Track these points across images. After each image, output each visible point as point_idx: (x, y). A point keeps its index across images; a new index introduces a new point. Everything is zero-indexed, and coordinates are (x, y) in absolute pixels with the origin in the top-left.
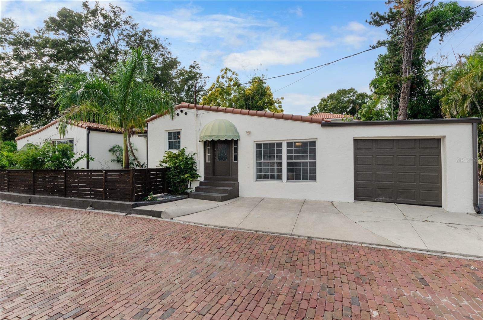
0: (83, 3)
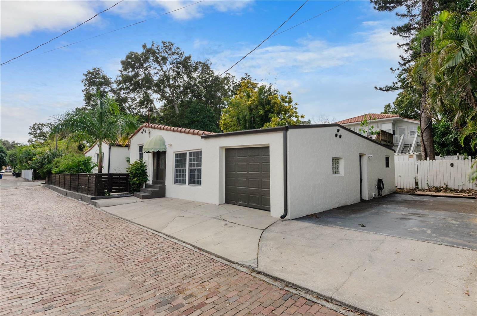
0: (143, 45)
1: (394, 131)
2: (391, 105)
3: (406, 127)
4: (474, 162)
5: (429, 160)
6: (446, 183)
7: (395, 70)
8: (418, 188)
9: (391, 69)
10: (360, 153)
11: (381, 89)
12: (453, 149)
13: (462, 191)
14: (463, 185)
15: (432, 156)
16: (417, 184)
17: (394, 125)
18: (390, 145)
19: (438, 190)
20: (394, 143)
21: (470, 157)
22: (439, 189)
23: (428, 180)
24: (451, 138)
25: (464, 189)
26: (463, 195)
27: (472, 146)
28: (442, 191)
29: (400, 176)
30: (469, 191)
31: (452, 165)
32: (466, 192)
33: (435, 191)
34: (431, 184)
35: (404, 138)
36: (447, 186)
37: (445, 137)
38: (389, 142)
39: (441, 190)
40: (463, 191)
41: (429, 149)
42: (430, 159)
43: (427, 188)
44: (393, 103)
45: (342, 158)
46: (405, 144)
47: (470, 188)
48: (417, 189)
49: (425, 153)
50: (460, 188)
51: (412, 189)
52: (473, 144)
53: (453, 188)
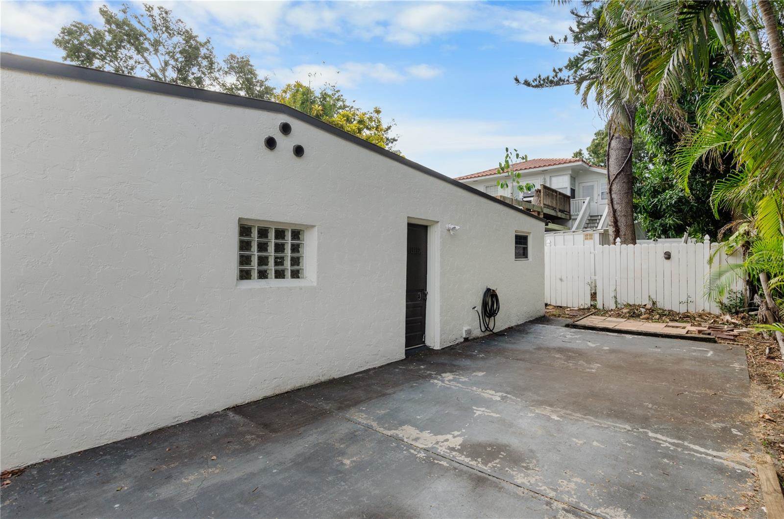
0: (100, 9)
1: (573, 191)
2: (582, 152)
3: (595, 184)
4: (716, 249)
5: (620, 244)
6: (653, 297)
7: (560, 40)
8: (595, 307)
9: (552, 39)
10: (408, 217)
11: (527, 83)
12: (673, 221)
13: (686, 317)
14: (689, 302)
15: (629, 236)
16: (594, 296)
17: (573, 179)
18: (563, 217)
19: (634, 313)
20: (572, 213)
21: (707, 237)
22: (637, 310)
23: (615, 290)
24: (671, 198)
25: (692, 311)
26: (689, 328)
27: (714, 207)
28: (641, 317)
29: (561, 280)
30: (702, 318)
31: (668, 256)
32: (695, 318)
33: (627, 315)
34: (623, 299)
35: (589, 203)
36: (654, 303)
37: (659, 196)
38: (561, 211)
39: (641, 315)
40: (688, 317)
41: (623, 221)
42: (622, 243)
43: (614, 307)
44: (587, 149)
45: (313, 226)
46: (591, 216)
47: (703, 310)
48: (593, 309)
49: (616, 229)
50: (683, 310)
51: (584, 309)
52: (717, 201)
53: (667, 307)
